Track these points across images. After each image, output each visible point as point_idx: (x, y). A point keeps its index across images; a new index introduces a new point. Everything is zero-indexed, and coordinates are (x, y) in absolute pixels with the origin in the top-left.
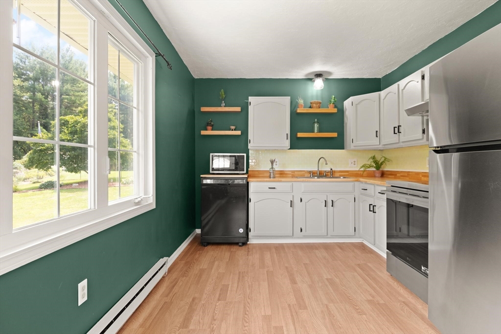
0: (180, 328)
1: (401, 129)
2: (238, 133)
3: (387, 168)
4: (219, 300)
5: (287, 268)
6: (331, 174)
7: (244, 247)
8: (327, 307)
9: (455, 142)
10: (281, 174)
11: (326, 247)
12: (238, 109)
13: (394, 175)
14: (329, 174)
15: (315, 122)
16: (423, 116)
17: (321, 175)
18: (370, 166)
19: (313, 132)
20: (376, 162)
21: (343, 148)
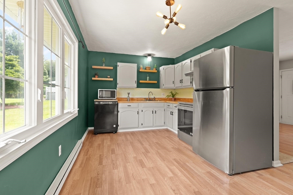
0: (99, 165)
1: (183, 81)
2: (112, 79)
3: (177, 97)
4: (112, 154)
5: (138, 140)
6: (154, 99)
7: (116, 134)
8: (157, 151)
9: (201, 88)
10: (132, 99)
11: (153, 131)
12: (112, 68)
13: (179, 99)
14: (153, 99)
15: (147, 76)
16: (191, 77)
17: (150, 100)
18: (170, 96)
19: (147, 80)
20: (172, 94)
21: (159, 88)
